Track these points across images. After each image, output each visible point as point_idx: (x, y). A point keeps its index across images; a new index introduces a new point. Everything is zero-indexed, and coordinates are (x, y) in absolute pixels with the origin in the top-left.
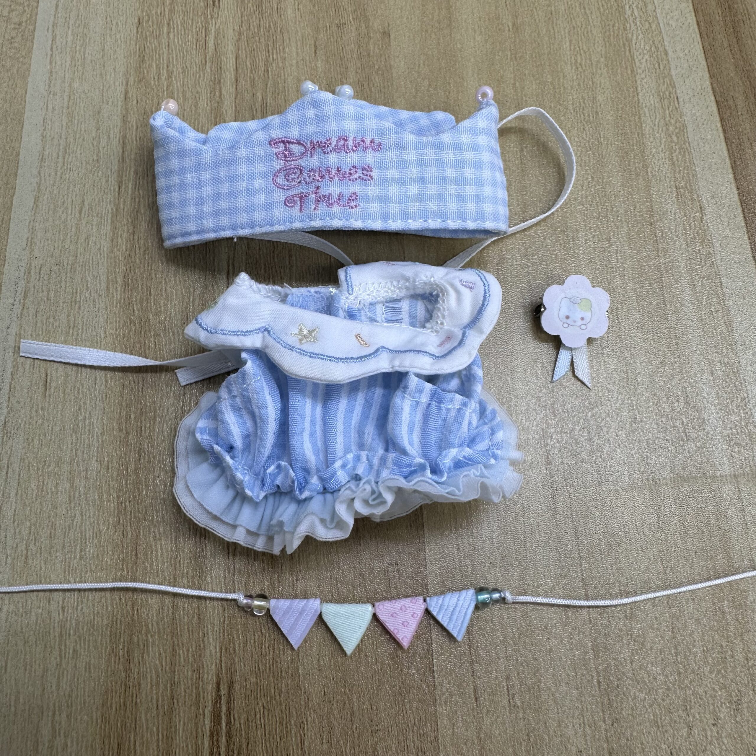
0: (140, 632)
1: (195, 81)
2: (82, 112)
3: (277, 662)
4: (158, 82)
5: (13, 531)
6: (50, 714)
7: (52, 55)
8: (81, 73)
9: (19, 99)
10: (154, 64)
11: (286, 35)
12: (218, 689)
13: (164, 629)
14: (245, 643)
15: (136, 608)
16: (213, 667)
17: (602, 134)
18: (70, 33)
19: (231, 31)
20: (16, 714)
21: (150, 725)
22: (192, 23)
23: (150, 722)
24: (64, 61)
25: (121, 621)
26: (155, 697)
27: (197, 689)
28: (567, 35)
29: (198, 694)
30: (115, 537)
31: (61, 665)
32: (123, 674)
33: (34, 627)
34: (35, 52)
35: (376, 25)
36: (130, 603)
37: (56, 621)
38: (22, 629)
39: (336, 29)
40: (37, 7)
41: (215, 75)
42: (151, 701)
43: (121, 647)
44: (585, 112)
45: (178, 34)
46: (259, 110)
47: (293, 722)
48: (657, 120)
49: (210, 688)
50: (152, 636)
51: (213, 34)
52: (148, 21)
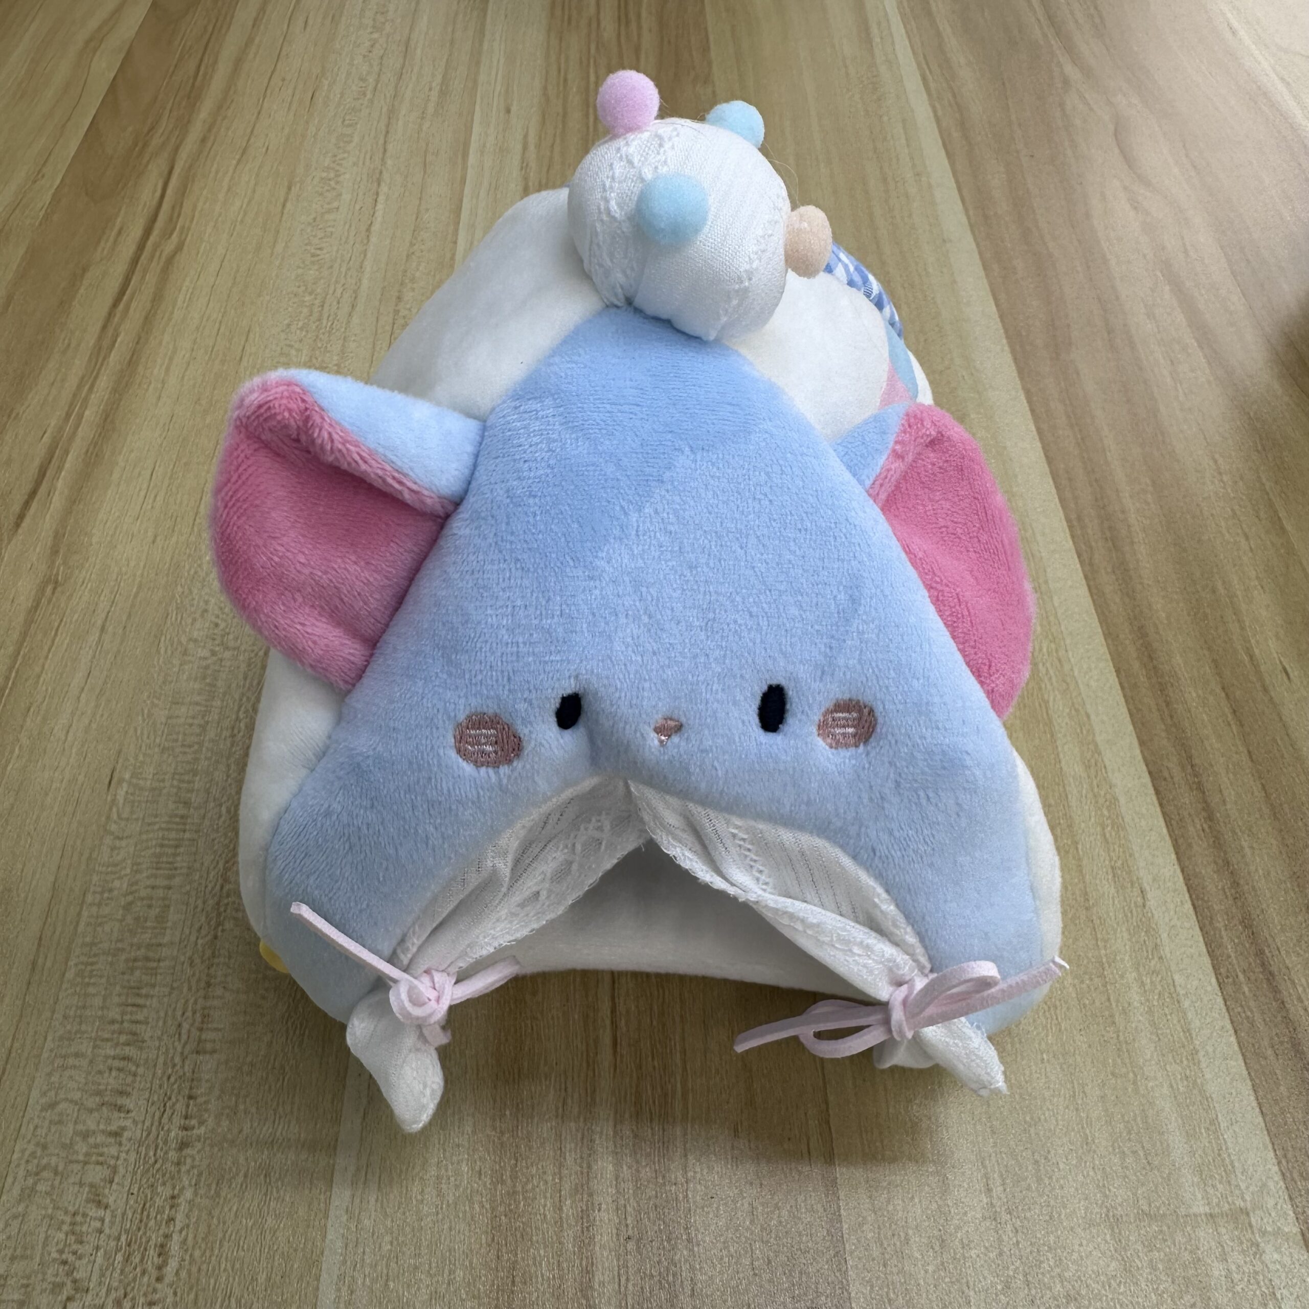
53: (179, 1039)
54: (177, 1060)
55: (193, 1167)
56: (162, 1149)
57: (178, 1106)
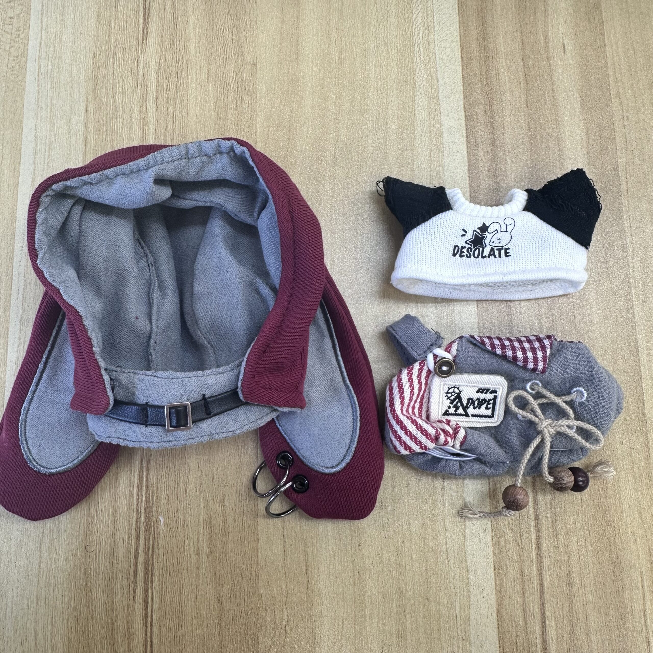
1: (130, 99)
2: (59, 120)
4: (107, 99)
9: (20, 111)
10: (104, 86)
17: (388, 138)
19: (153, 62)
22: (129, 56)
24: (46, 84)
28: (374, 66)
34: (28, 78)
35: (249, 58)
39: (222, 61)
40: (28, 44)
41: (143, 94)
45: (119, 65)
48: (425, 129)
51: (142, 65)
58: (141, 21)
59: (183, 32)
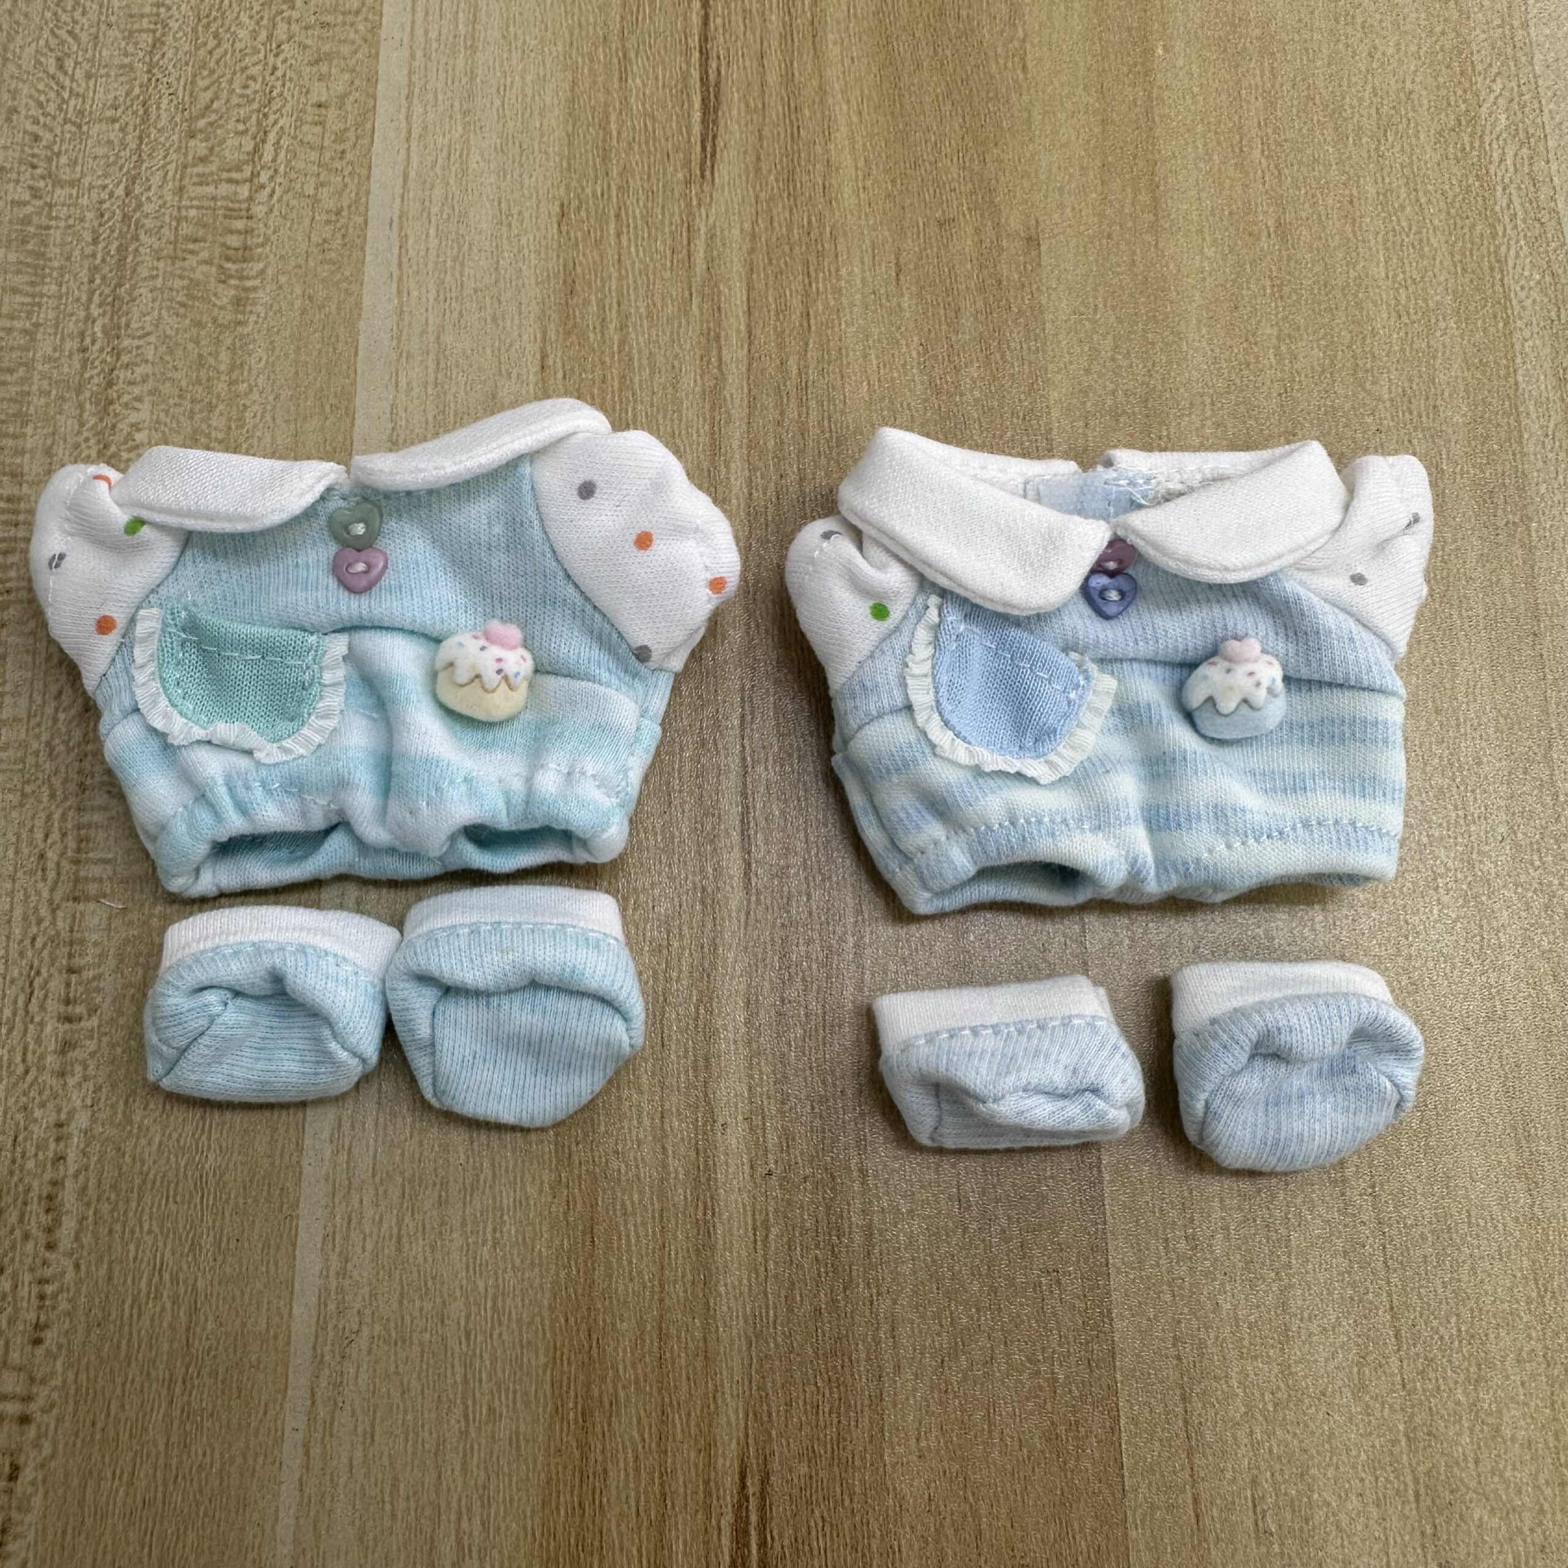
0: (604, 1379)
1: (672, 333)
2: (462, 393)
3: (845, 1440)
4: (603, 334)
5: (372, 1192)
6: (453, 1517)
7: (400, 279)
8: (455, 314)
9: (345, 367)
10: (593, 297)
11: (841, 240)
12: (743, 1486)
13: (646, 1375)
14: (789, 1404)
15: (594, 1337)
16: (734, 1445)
17: (1444, 452)
18: (432, 232)
19: (736, 232)
20: (393, 1517)
21: (626, 1543)
22: (663, 214)
23: (625, 1538)
24: (424, 291)
25: (569, 1359)
26: (633, 1494)
27: (707, 1483)
28: (1381, 247)
29: (708, 1494)
30: (554, 1209)
31: (467, 1432)
32: (577, 1453)
33: (418, 1363)
34: (371, 271)
35: (1014, 221)
36: (584, 1327)
37: (456, 1356)
38: (397, 1367)
39: (937, 230)
40: (368, 178)
41: (708, 322)
42: (627, 1502)
43: (571, 1405)
44: (1413, 407)
45: (637, 238)
46: (793, 394)
47: (874, 1547)
48: (1552, 425)
49: (730, 1482)
50: (624, 1387)
51: (703, 237)
52: (579, 208)
53: (44, 879)
54: (44, 911)
55: (85, 1078)
56: (34, 1053)
57: (52, 985)
58: (697, 116)
59: (819, 149)
